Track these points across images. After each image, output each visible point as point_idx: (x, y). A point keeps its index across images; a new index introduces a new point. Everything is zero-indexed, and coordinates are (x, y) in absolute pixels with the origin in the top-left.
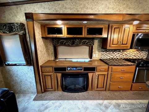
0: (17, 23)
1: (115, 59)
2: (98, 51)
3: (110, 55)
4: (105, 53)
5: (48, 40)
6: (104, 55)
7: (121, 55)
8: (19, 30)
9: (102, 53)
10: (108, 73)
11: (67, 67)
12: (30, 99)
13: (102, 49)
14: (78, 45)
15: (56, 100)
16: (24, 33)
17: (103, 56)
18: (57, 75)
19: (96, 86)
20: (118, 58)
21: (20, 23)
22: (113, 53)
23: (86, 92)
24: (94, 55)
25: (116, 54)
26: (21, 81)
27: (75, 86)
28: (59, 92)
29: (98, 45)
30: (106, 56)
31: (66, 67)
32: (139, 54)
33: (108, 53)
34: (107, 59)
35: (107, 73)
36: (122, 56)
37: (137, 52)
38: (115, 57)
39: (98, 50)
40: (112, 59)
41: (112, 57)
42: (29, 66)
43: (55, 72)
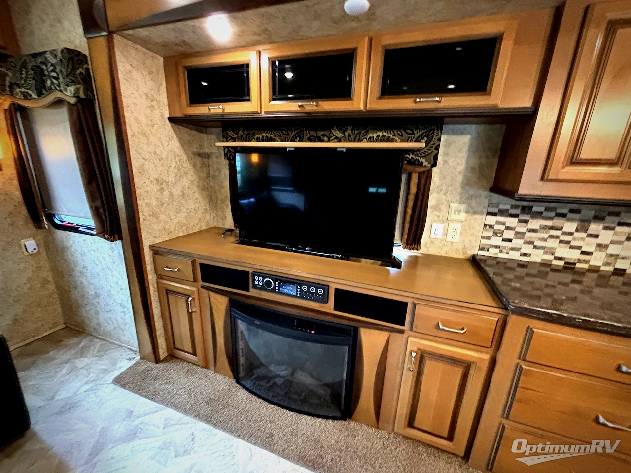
0: (53, 53)
1: (594, 270)
2: (463, 207)
3: (552, 244)
4: (512, 222)
5: (212, 133)
6: (508, 234)
8: (61, 80)
9: (491, 220)
10: (493, 363)
11: (254, 275)
12: (106, 371)
13: (496, 197)
15: (186, 412)
16: (82, 95)
17: (497, 241)
18: (212, 300)
19: (403, 410)
20: (620, 272)
21: (62, 51)
22: (582, 229)
23: (339, 424)
24: (434, 231)
25: (607, 237)
26: (97, 295)
27: (293, 373)
28: (219, 377)
29: (471, 169)
30: (517, 243)
31: (251, 271)
33: (535, 224)
34: (522, 265)
35: (486, 357)
38: (597, 260)
39: (466, 199)
40: (569, 267)
41: (573, 255)
42: (107, 239)
43: (202, 287)
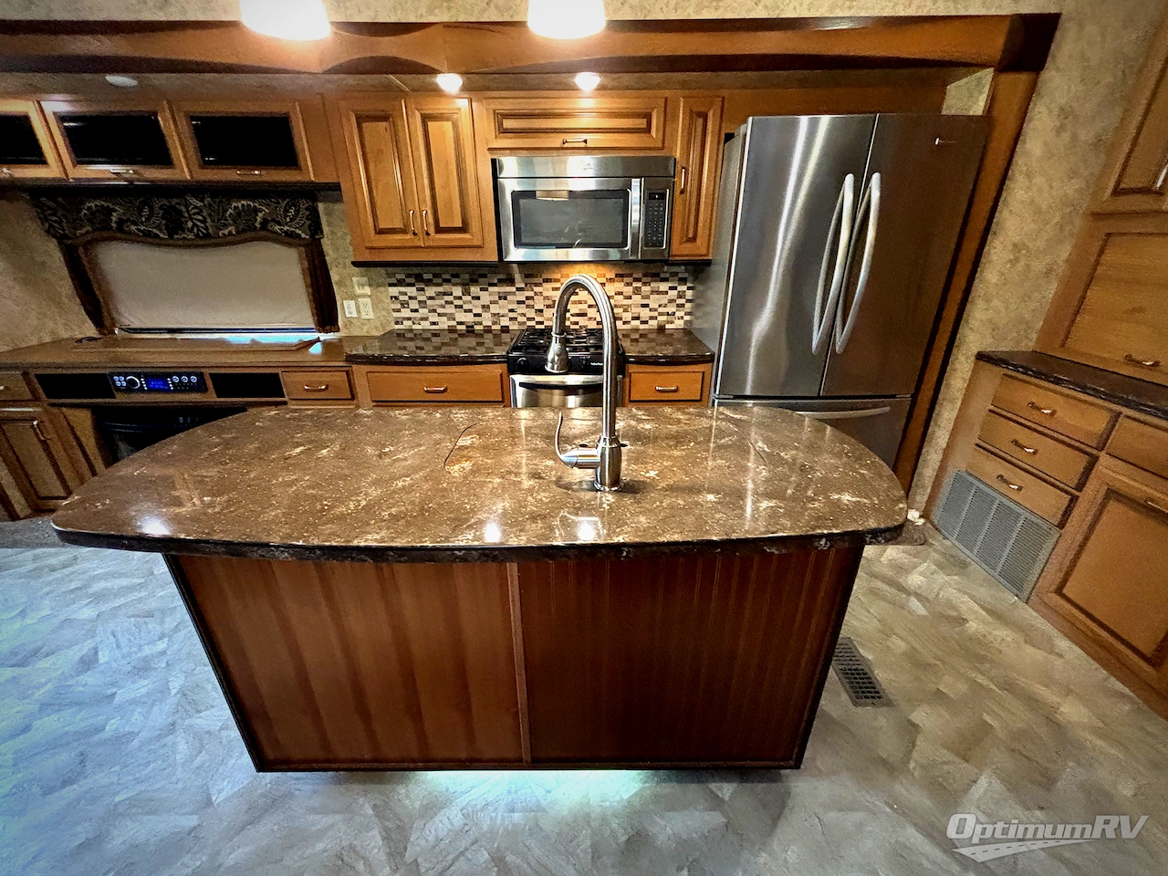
1: (488, 330)
2: (365, 280)
3: (449, 309)
4: (412, 291)
6: (414, 305)
7: (522, 309)
9: (394, 291)
11: (111, 375)
14: (207, 236)
17: (406, 313)
18: (69, 417)
20: (505, 329)
22: (466, 292)
24: (347, 309)
25: (486, 298)
30: (424, 312)
31: (106, 371)
32: (637, 299)
33: (431, 291)
34: (435, 334)
36: (531, 313)
37: (619, 286)
38: (487, 320)
40: (470, 330)
41: (469, 318)
43: (50, 405)
